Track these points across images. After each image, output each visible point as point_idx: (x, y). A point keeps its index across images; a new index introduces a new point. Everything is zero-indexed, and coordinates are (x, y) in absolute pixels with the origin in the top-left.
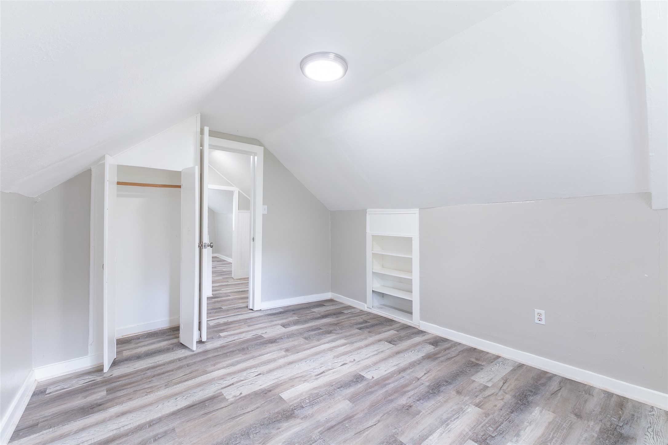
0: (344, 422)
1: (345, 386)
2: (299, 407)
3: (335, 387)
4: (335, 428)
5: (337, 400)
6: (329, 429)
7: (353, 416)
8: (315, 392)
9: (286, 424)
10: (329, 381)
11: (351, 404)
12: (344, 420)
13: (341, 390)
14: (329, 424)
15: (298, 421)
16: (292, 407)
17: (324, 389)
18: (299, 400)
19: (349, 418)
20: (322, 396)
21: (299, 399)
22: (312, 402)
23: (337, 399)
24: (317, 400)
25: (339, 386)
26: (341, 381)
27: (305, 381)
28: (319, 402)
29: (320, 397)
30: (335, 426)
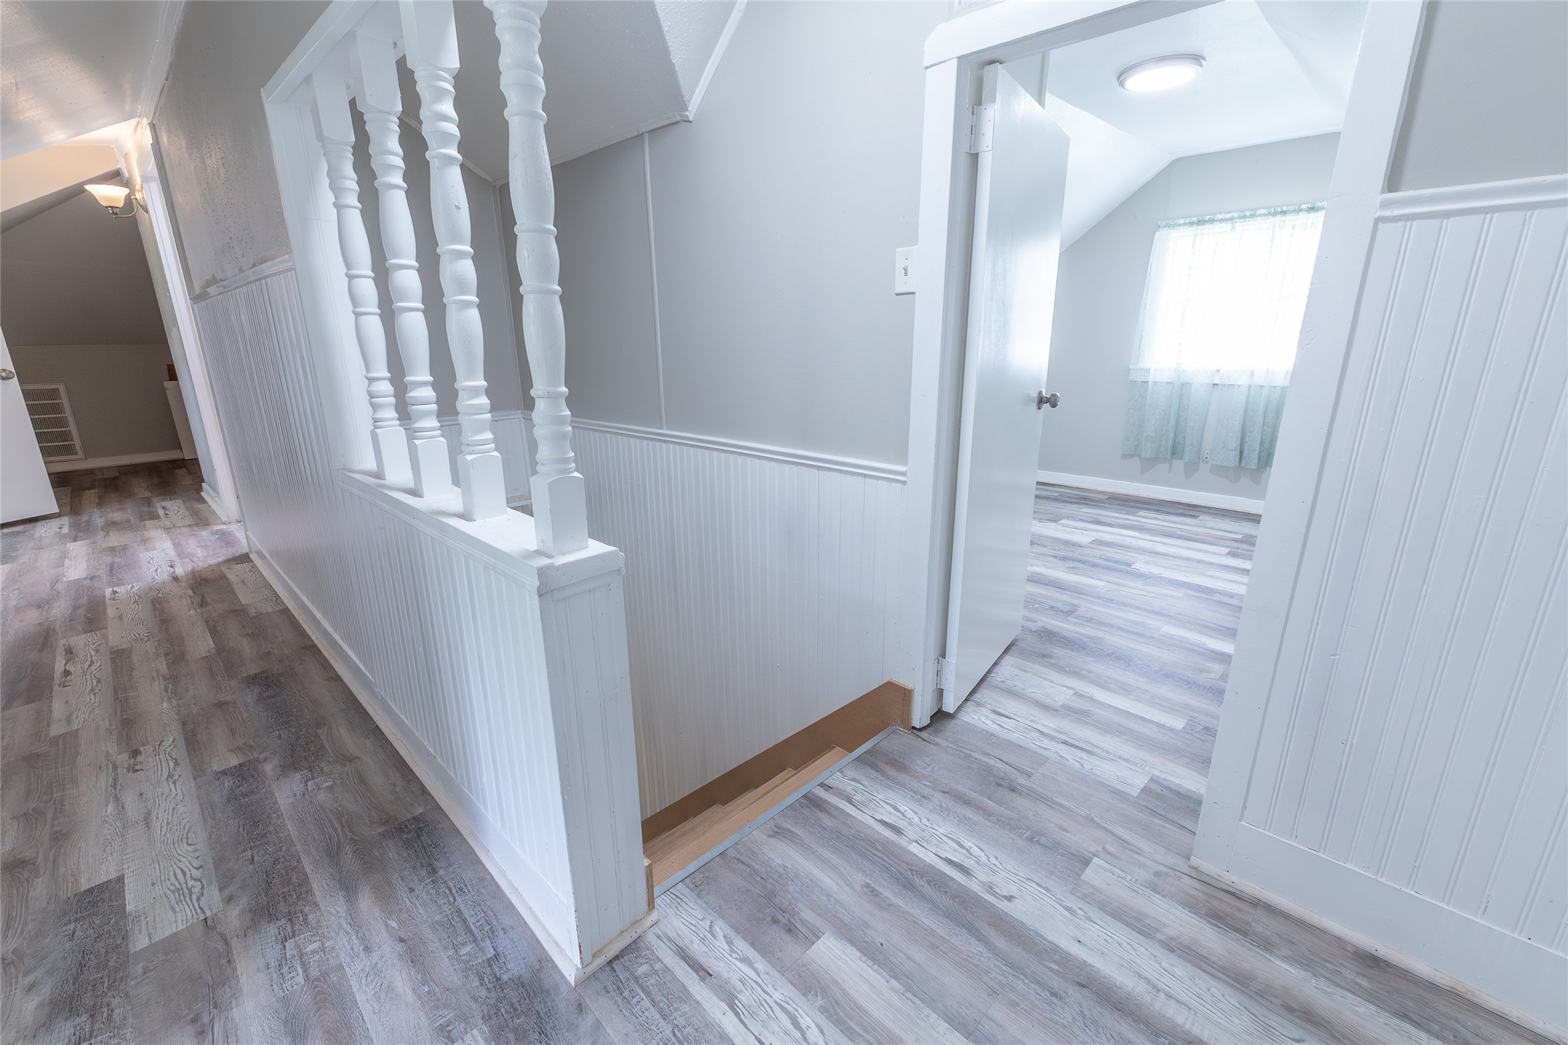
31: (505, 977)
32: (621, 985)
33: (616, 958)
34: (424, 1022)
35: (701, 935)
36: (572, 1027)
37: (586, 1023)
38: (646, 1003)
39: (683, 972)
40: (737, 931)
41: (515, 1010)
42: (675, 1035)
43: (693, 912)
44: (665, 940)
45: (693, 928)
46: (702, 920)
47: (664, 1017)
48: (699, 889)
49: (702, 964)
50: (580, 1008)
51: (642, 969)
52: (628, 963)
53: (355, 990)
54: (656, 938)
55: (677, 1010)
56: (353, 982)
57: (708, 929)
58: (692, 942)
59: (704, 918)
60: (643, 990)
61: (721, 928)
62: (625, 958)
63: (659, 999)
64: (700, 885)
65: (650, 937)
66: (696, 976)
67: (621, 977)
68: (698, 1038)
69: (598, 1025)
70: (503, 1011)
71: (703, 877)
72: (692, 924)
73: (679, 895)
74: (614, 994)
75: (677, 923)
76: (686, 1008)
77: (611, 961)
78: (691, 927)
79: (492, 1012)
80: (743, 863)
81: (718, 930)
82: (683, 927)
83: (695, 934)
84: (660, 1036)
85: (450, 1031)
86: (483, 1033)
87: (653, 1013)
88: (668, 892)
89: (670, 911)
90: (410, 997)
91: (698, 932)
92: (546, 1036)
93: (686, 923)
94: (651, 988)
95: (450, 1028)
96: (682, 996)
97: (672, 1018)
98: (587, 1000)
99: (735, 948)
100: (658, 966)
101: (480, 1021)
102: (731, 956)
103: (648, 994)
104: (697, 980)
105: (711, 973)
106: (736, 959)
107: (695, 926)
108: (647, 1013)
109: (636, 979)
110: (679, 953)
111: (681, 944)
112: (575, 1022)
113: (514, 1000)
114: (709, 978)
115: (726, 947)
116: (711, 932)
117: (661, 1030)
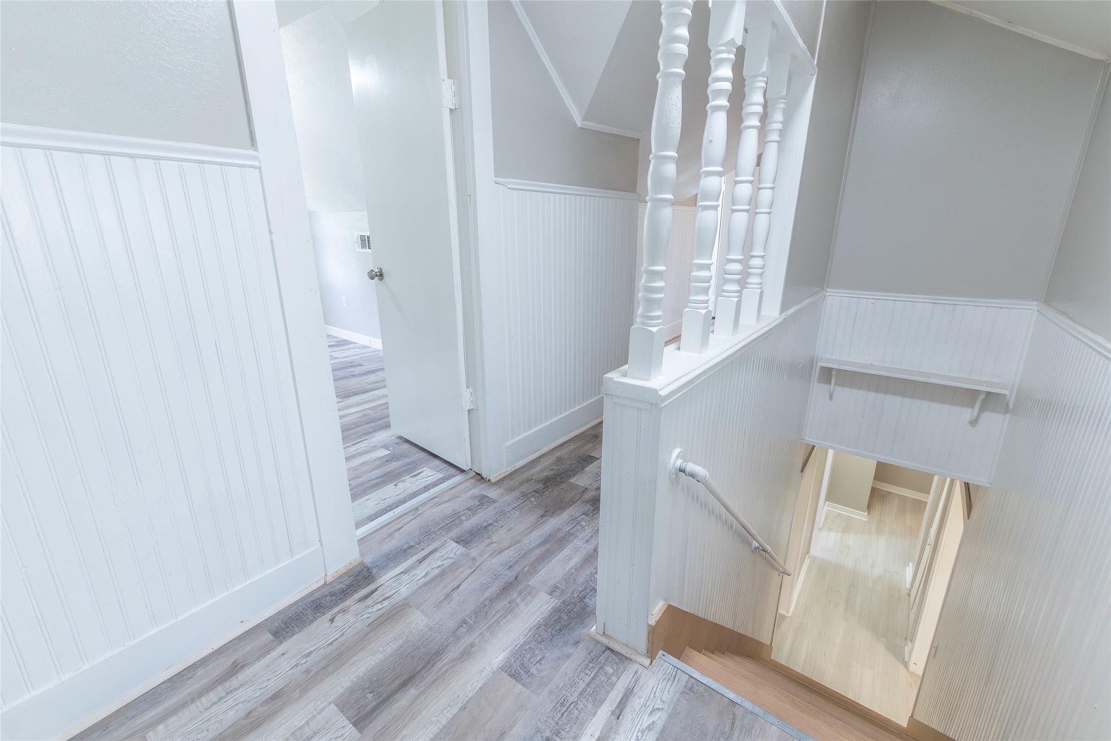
31: (586, 600)
32: (595, 660)
33: (612, 651)
34: (557, 579)
35: (648, 704)
36: (566, 644)
37: (568, 650)
38: (587, 679)
39: (614, 697)
40: (662, 732)
41: (570, 612)
42: (571, 704)
43: (666, 692)
44: (635, 678)
45: (652, 696)
46: (661, 701)
47: (581, 694)
48: (688, 692)
49: (625, 709)
50: (577, 643)
51: (609, 670)
52: (610, 659)
53: (567, 548)
54: (634, 671)
55: (587, 701)
56: (571, 545)
57: (655, 708)
58: (640, 698)
59: (664, 702)
60: (596, 675)
61: (659, 718)
62: (614, 656)
63: (592, 686)
64: (693, 692)
65: (634, 667)
66: (615, 706)
67: (600, 658)
68: (572, 720)
69: (568, 656)
70: (569, 607)
71: (701, 692)
72: (655, 693)
73: (677, 678)
74: (589, 658)
75: (652, 683)
76: (590, 706)
77: (609, 648)
78: (653, 694)
79: (567, 603)
80: (733, 724)
81: (658, 716)
82: (650, 688)
83: (647, 699)
84: (569, 695)
85: (555, 591)
86: (556, 604)
87: (582, 685)
88: (676, 669)
89: (660, 675)
90: (567, 569)
91: (650, 700)
92: (559, 632)
93: (654, 689)
94: (598, 679)
95: (556, 590)
96: (597, 702)
97: (581, 699)
98: (582, 644)
99: (646, 733)
100: (614, 678)
101: (561, 601)
102: (639, 731)
103: (593, 679)
104: (611, 709)
105: (620, 718)
106: (637, 736)
107: (654, 697)
108: (581, 681)
109: (602, 668)
110: (628, 690)
111: (635, 690)
112: (568, 644)
113: (575, 610)
114: (616, 717)
115: (645, 726)
116: (653, 711)
117: (573, 694)
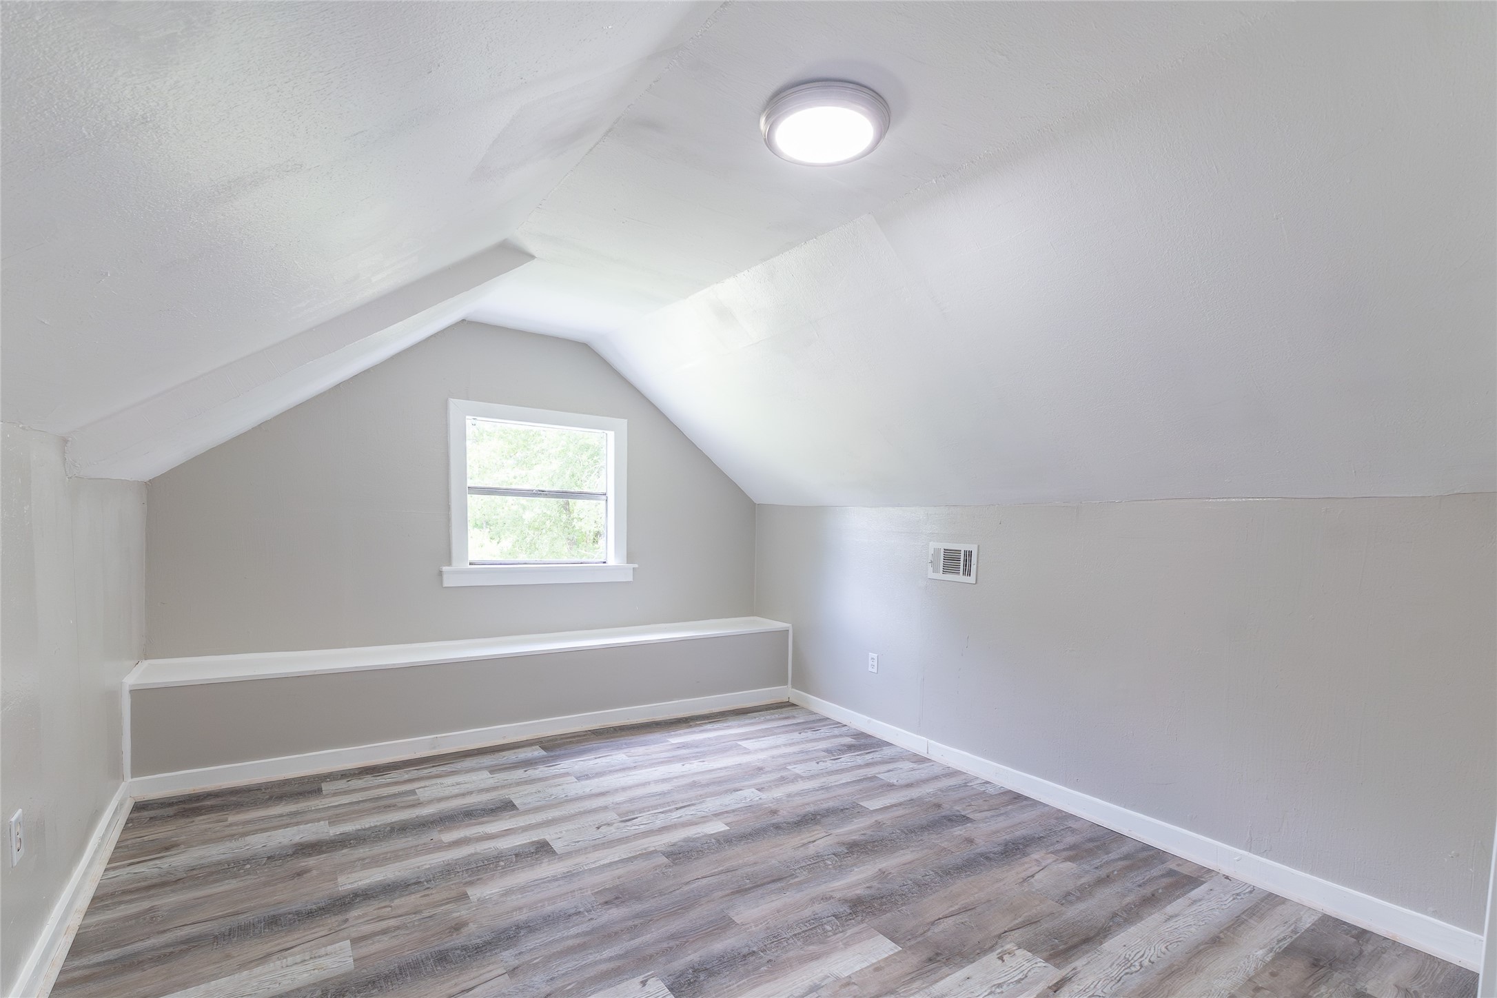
0: (751, 885)
1: (734, 958)
2: (844, 918)
3: (761, 957)
4: (769, 879)
5: (761, 924)
6: (780, 879)
7: (733, 893)
8: (812, 948)
9: (858, 892)
10: (776, 979)
11: (732, 914)
12: (750, 889)
13: (747, 948)
14: (779, 885)
15: (838, 895)
16: (860, 918)
17: (791, 954)
18: (849, 932)
19: (741, 891)
20: (795, 935)
21: (848, 935)
22: (817, 924)
23: (760, 926)
24: (805, 928)
25: (752, 959)
26: (742, 977)
27: (848, 984)
28: (802, 923)
29: (799, 934)
30: (769, 883)
